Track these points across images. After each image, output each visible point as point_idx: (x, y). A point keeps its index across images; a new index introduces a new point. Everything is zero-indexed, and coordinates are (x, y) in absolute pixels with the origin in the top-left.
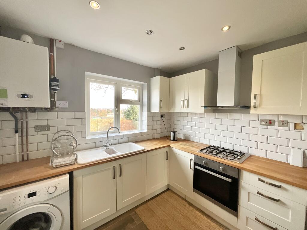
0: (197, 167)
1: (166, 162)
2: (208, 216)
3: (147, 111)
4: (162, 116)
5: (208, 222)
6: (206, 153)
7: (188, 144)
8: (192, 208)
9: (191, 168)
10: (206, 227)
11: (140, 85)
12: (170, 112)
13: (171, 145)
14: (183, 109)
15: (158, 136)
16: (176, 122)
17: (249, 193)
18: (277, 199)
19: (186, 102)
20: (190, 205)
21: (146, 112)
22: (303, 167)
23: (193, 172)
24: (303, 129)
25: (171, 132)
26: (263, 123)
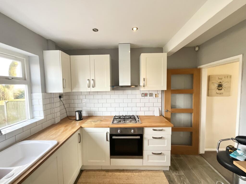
0: (114, 137)
1: (79, 145)
2: (123, 171)
3: (42, 92)
4: (60, 97)
5: (126, 175)
6: (119, 124)
7: (96, 120)
8: (111, 173)
9: (107, 140)
10: (127, 180)
11: (25, 56)
12: (73, 91)
13: (83, 126)
14: (90, 88)
15: (58, 120)
16: (77, 101)
17: (148, 140)
18: (161, 137)
19: (92, 82)
20: (108, 172)
21: (41, 94)
22: (160, 116)
23: (109, 142)
24: (158, 97)
25: (76, 112)
26: (143, 95)
